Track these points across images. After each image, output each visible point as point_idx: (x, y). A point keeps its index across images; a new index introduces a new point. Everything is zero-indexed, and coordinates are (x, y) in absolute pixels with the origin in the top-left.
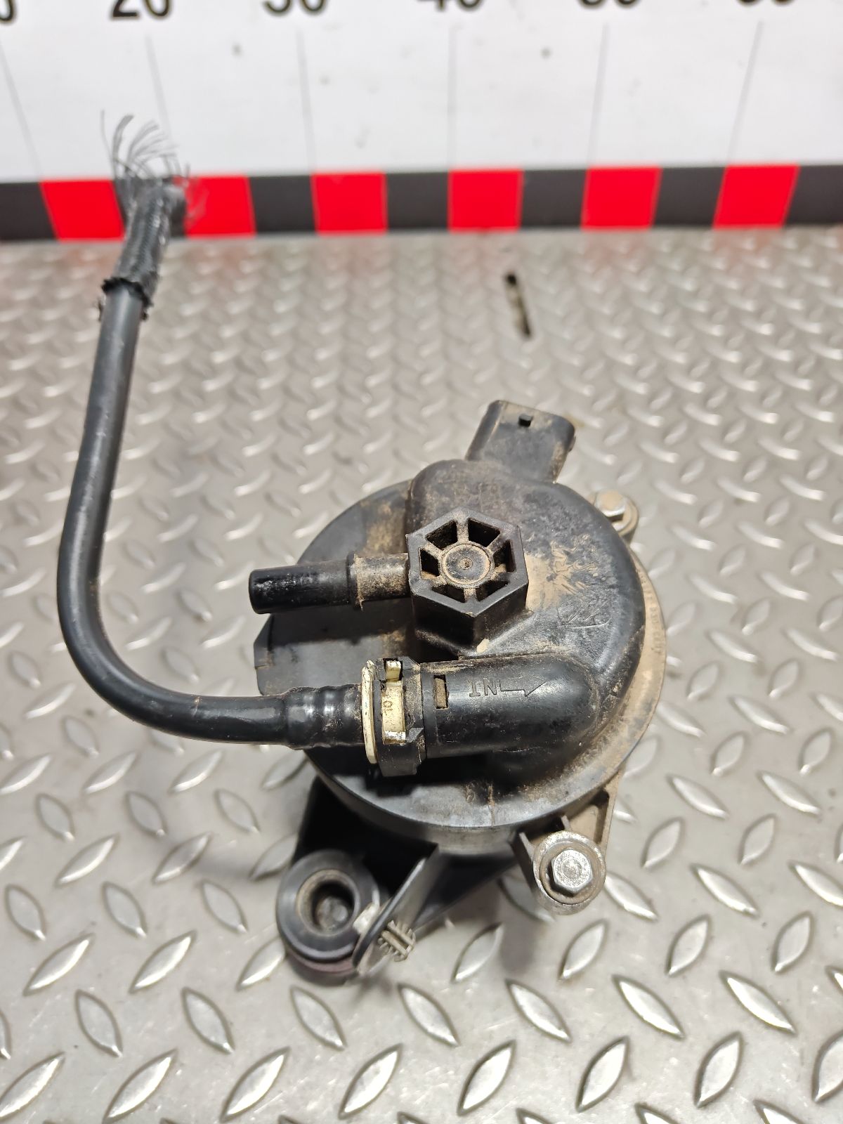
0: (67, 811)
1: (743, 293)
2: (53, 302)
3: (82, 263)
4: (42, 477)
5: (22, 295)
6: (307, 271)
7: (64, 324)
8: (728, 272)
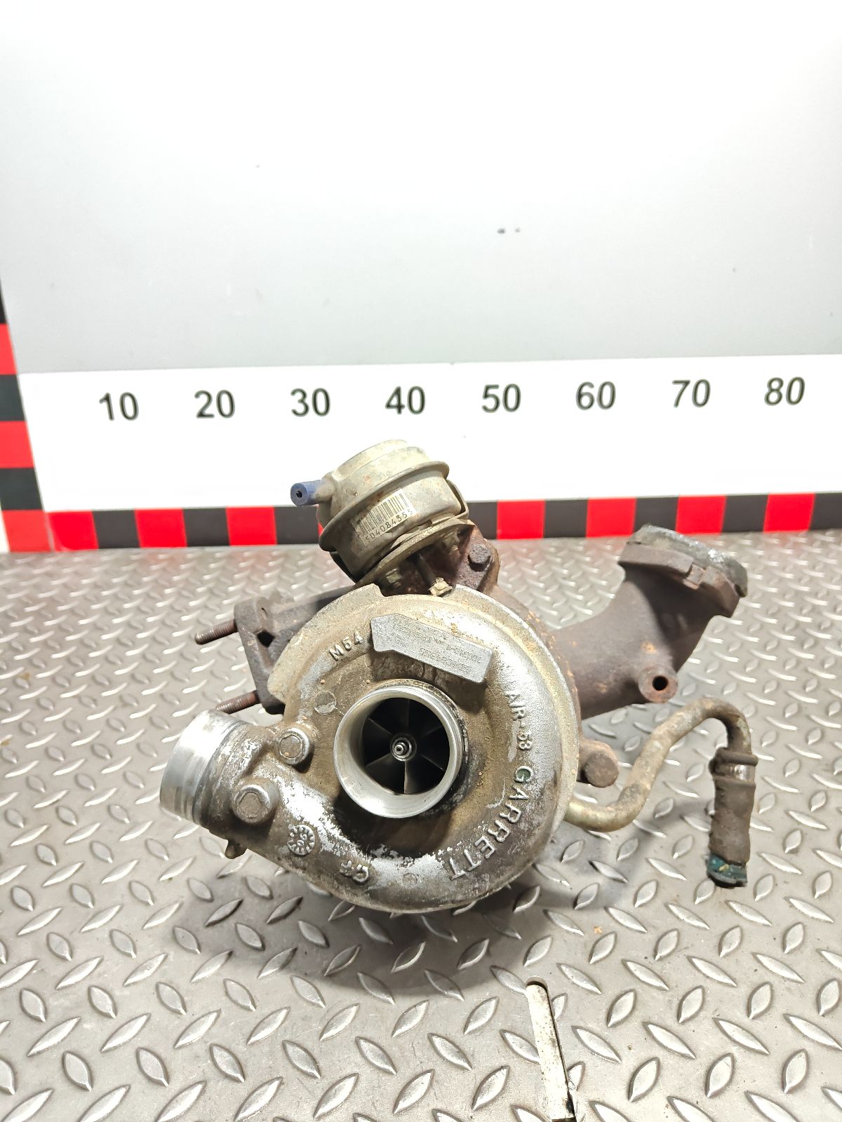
0: (164, 846)
1: (600, 576)
2: (140, 585)
3: (158, 562)
4: (140, 682)
5: (115, 580)
6: (312, 565)
7: (147, 596)
8: (592, 564)
